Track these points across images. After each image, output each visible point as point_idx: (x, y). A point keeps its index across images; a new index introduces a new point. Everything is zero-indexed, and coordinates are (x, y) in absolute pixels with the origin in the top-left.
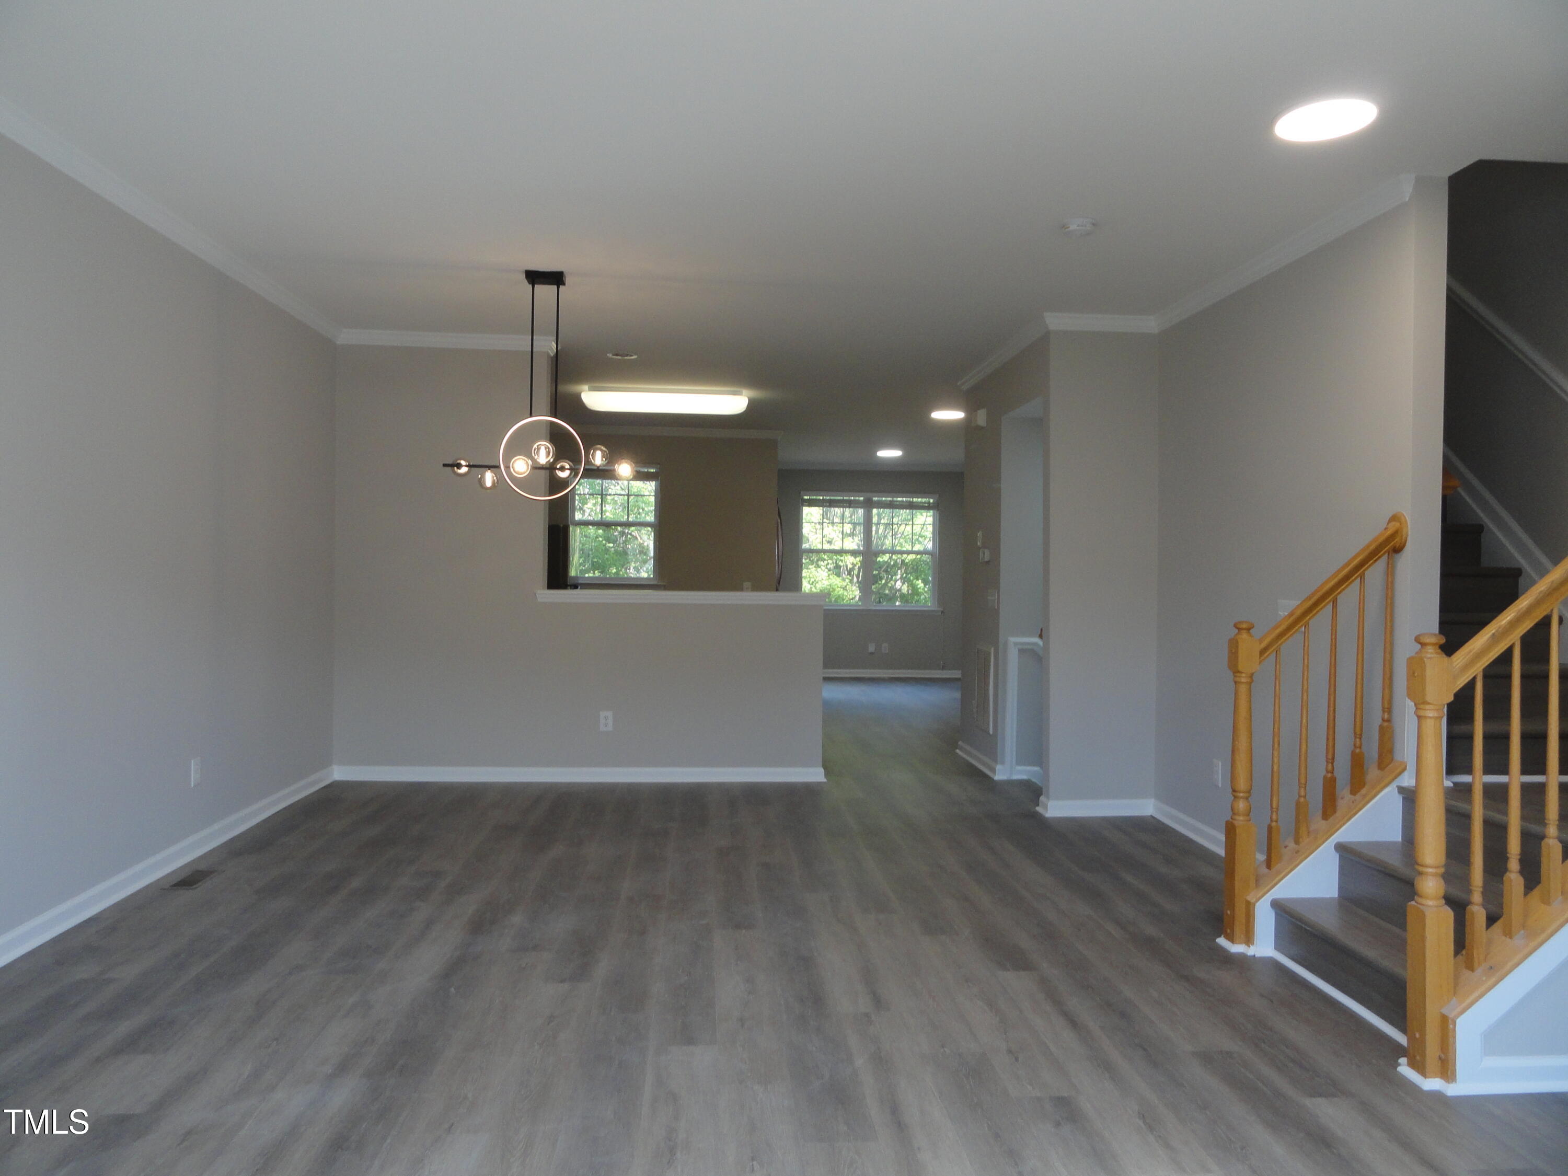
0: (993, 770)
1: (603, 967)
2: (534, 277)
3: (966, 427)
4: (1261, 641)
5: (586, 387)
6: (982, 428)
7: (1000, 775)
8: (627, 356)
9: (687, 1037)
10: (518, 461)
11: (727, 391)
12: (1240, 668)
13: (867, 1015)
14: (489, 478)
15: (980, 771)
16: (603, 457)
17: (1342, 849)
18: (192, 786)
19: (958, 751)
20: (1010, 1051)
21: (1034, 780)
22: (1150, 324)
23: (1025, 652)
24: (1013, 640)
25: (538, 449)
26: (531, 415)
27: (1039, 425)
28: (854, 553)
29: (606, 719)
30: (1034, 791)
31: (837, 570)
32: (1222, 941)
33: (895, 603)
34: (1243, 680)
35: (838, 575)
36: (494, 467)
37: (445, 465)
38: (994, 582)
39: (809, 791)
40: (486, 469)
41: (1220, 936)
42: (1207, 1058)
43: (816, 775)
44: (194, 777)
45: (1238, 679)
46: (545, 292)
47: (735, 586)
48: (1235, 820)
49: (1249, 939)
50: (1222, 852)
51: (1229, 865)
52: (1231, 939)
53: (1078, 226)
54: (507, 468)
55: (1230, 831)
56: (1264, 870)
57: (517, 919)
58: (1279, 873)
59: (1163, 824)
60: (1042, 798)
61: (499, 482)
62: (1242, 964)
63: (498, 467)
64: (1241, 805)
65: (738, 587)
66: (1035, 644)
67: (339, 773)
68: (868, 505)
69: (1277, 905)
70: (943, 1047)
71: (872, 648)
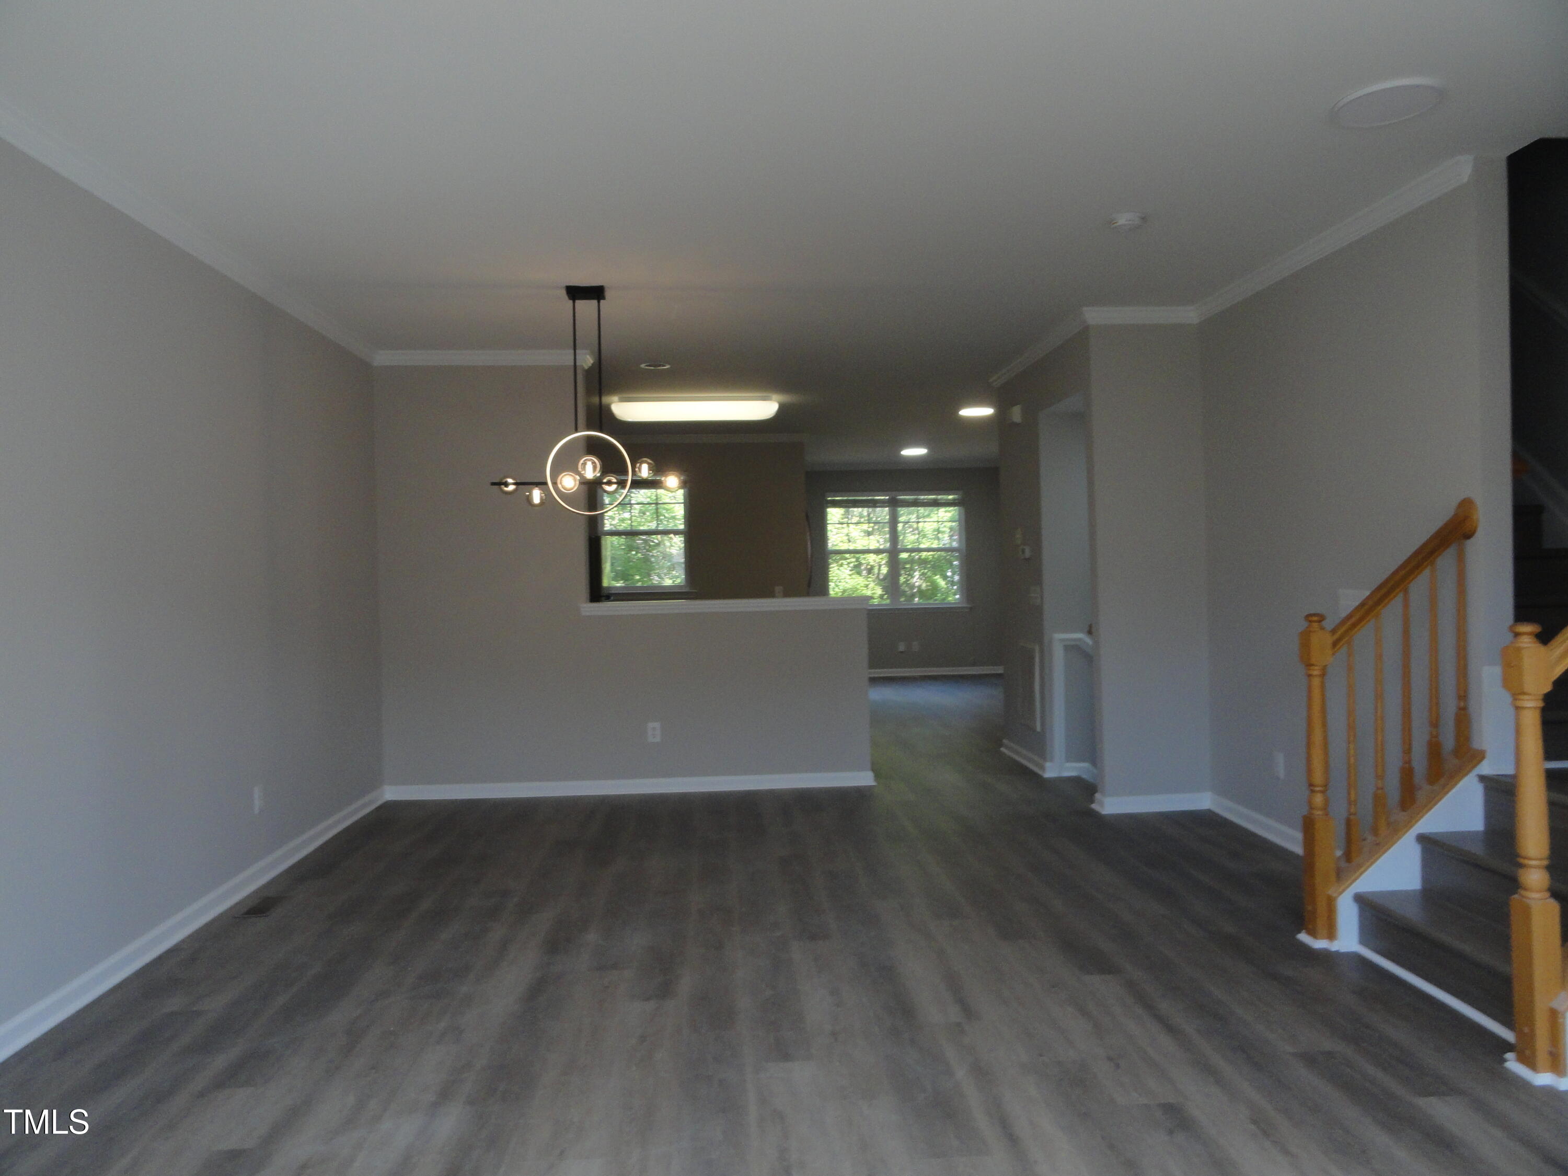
0: (1042, 768)
1: (686, 983)
2: (575, 293)
3: (999, 423)
4: (1333, 631)
5: (615, 398)
6: (1017, 425)
7: (1051, 771)
8: (660, 366)
9: (783, 1053)
10: (563, 479)
11: (759, 396)
12: (1313, 661)
13: (959, 1025)
14: (536, 495)
15: (1027, 768)
16: (650, 469)
17: (1423, 839)
18: (256, 811)
19: (1002, 749)
20: (1110, 1059)
21: (1084, 776)
22: (1190, 315)
23: (1073, 649)
24: (1059, 636)
25: (584, 464)
26: (576, 430)
27: (1081, 419)
28: (877, 552)
29: (654, 731)
30: (1088, 789)
31: (857, 569)
32: (1303, 937)
33: (914, 600)
34: (1315, 673)
35: (859, 573)
36: (542, 484)
37: (493, 484)
38: (1037, 577)
39: (859, 795)
40: (531, 486)
41: (1299, 932)
42: (1310, 1059)
43: (864, 779)
44: (258, 804)
45: (1311, 672)
46: (586, 307)
47: (765, 592)
48: (1313, 814)
49: (1331, 935)
50: (1298, 850)
51: (1307, 863)
52: (1313, 933)
53: (1126, 221)
54: (555, 484)
55: (1308, 826)
56: (1343, 864)
57: (592, 937)
58: (1359, 866)
59: (1221, 817)
60: (1097, 796)
61: (548, 499)
62: (1326, 959)
63: (545, 483)
64: (1318, 799)
65: (770, 594)
66: (1080, 640)
67: (391, 793)
68: (894, 504)
69: (1360, 899)
70: (1041, 1055)
71: (902, 647)
